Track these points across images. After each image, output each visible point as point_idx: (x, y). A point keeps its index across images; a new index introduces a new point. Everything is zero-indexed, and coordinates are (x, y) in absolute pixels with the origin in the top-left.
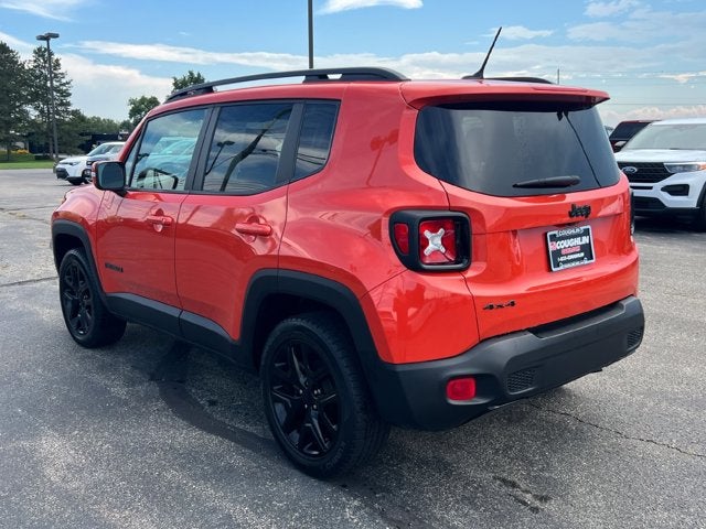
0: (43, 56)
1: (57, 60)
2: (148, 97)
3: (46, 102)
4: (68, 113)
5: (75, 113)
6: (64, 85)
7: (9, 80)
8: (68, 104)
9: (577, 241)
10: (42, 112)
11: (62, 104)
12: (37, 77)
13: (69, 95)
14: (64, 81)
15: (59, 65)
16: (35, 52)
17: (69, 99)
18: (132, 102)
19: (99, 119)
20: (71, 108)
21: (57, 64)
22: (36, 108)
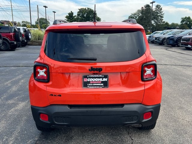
0: (158, 7)
1: (161, 8)
2: (187, 17)
3: (157, 20)
4: (162, 22)
5: (164, 22)
6: (162, 14)
7: (148, 14)
8: (162, 20)
9: (101, 80)
10: (155, 22)
11: (161, 20)
12: (156, 13)
13: (163, 17)
14: (162, 13)
15: (162, 9)
16: (156, 6)
17: (163, 18)
18: (182, 18)
19: (174, 23)
20: (163, 21)
21: (161, 9)
22: (154, 21)
